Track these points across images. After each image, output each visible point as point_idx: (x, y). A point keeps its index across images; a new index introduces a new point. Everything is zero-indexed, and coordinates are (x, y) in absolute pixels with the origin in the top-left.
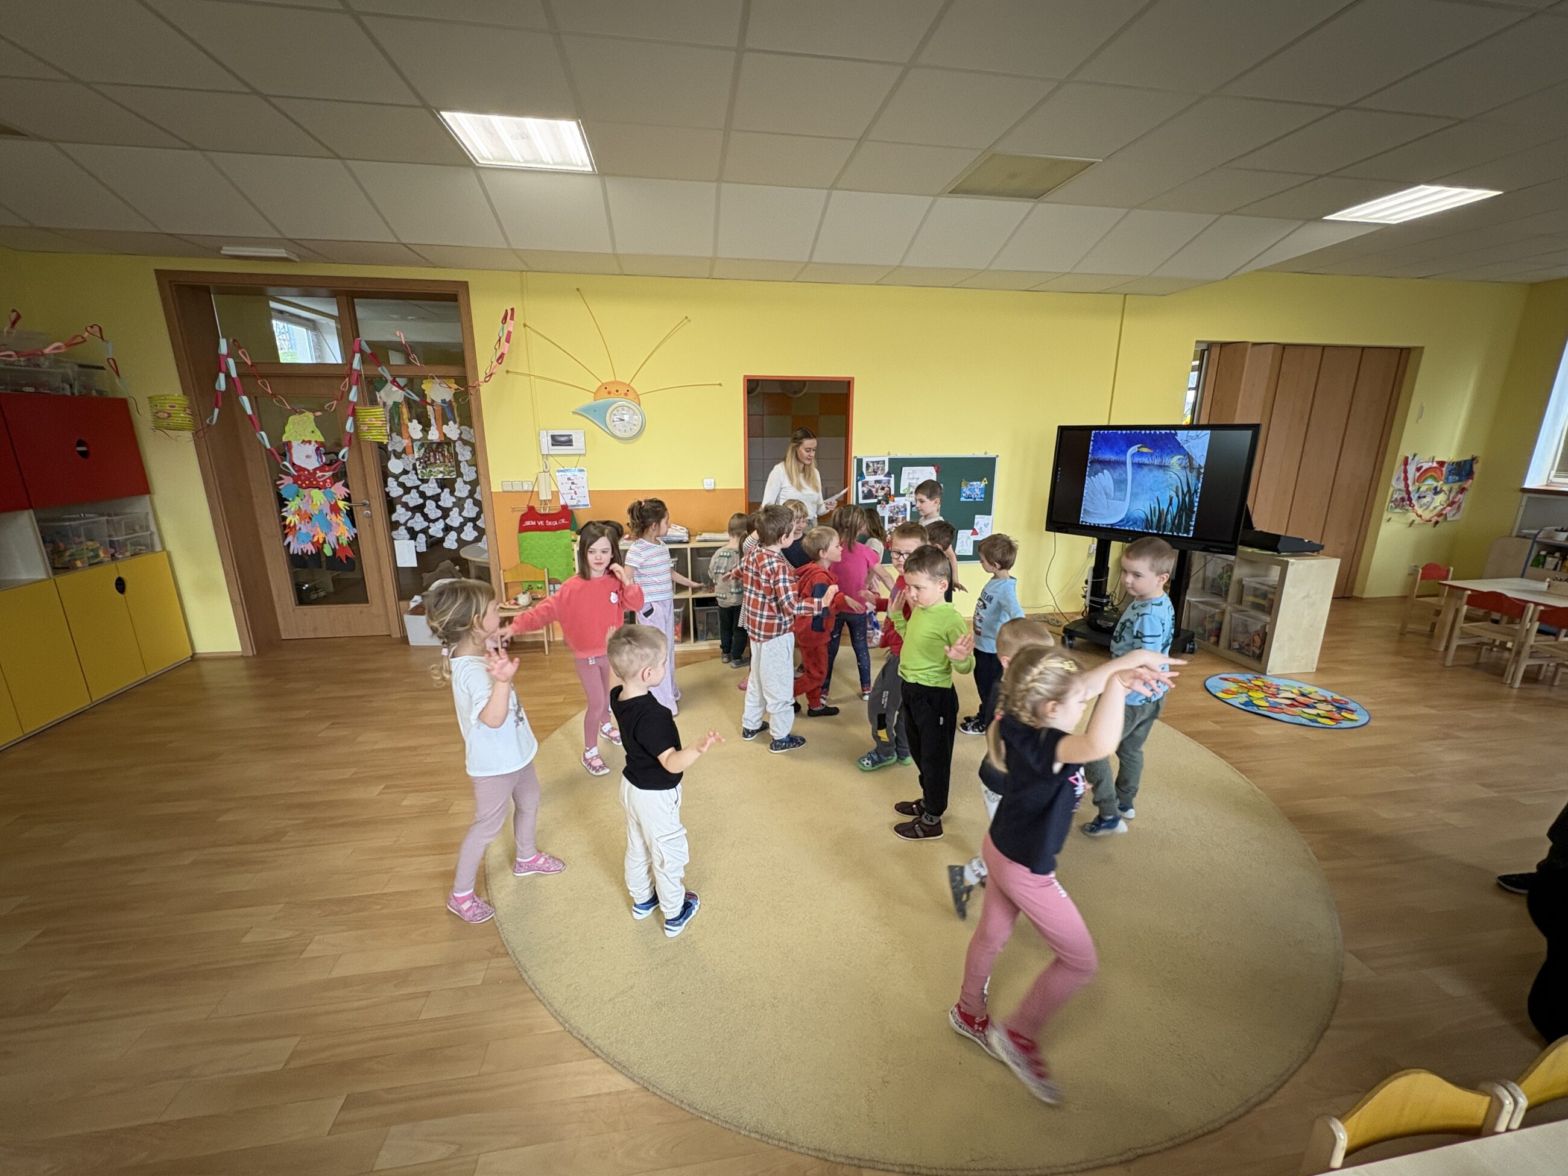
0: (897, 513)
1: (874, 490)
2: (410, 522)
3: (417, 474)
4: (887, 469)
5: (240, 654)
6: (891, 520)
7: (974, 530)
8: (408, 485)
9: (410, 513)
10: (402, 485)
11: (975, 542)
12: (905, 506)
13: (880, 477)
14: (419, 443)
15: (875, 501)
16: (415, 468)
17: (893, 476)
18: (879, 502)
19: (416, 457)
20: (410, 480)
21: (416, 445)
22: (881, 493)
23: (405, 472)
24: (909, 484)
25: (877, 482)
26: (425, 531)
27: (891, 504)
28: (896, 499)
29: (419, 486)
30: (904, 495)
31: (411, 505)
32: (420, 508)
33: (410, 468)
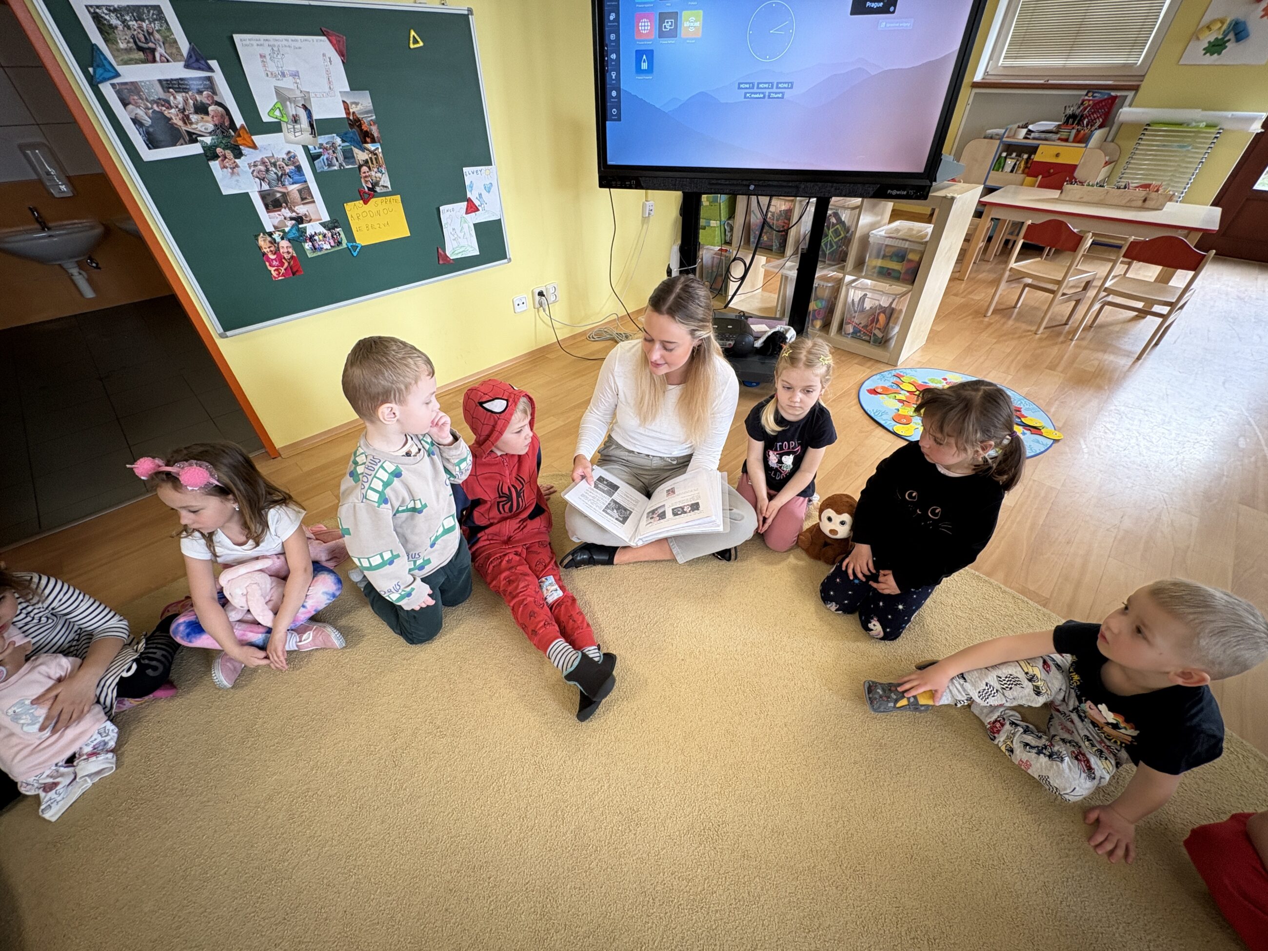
0: (279, 179)
1: (172, 113)
4: (184, 46)
6: (274, 203)
7: (469, 201)
11: (478, 227)
12: (291, 158)
13: (176, 70)
15: (195, 149)
17: (214, 64)
18: (210, 154)
22: (204, 125)
24: (278, 92)
25: (168, 85)
27: (250, 156)
28: (257, 139)
30: (275, 128)
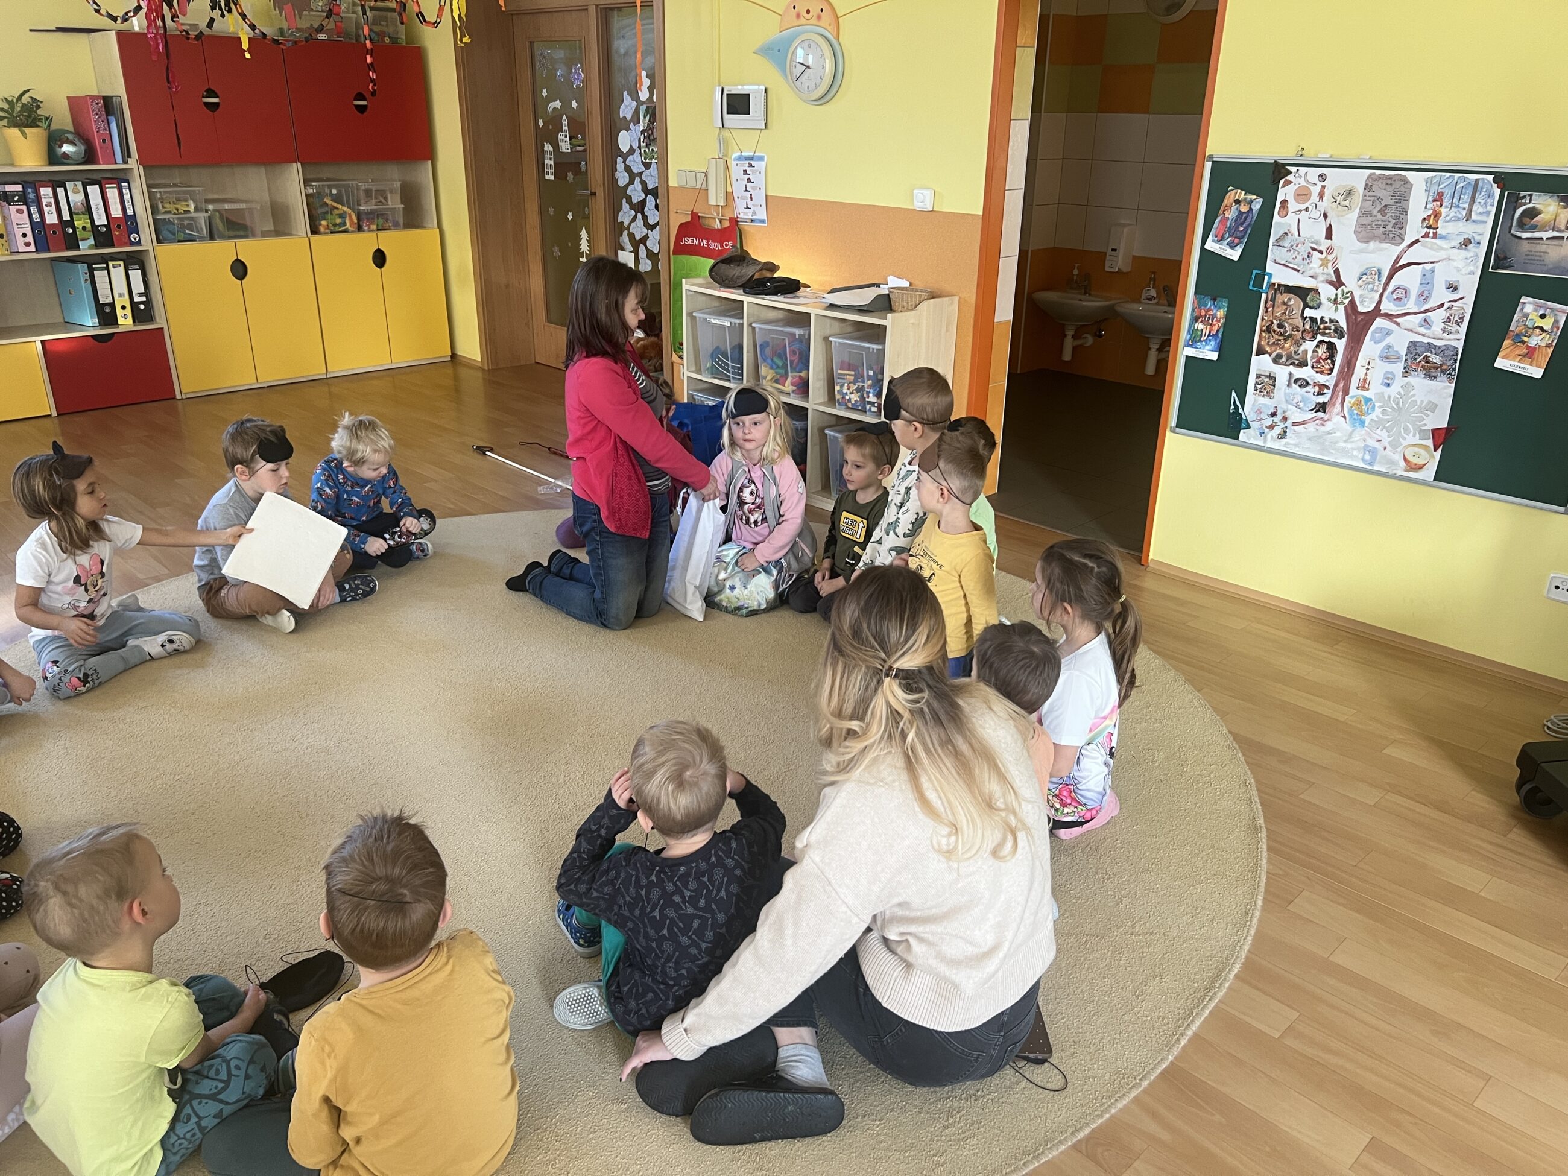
2: (633, 225)
3: (641, 153)
5: (480, 365)
8: (635, 171)
9: (633, 213)
10: (628, 169)
14: (645, 106)
16: (640, 147)
19: (642, 128)
20: (636, 162)
21: (643, 108)
23: (632, 151)
26: (644, 240)
29: (641, 173)
31: (635, 201)
32: (640, 207)
33: (635, 146)
